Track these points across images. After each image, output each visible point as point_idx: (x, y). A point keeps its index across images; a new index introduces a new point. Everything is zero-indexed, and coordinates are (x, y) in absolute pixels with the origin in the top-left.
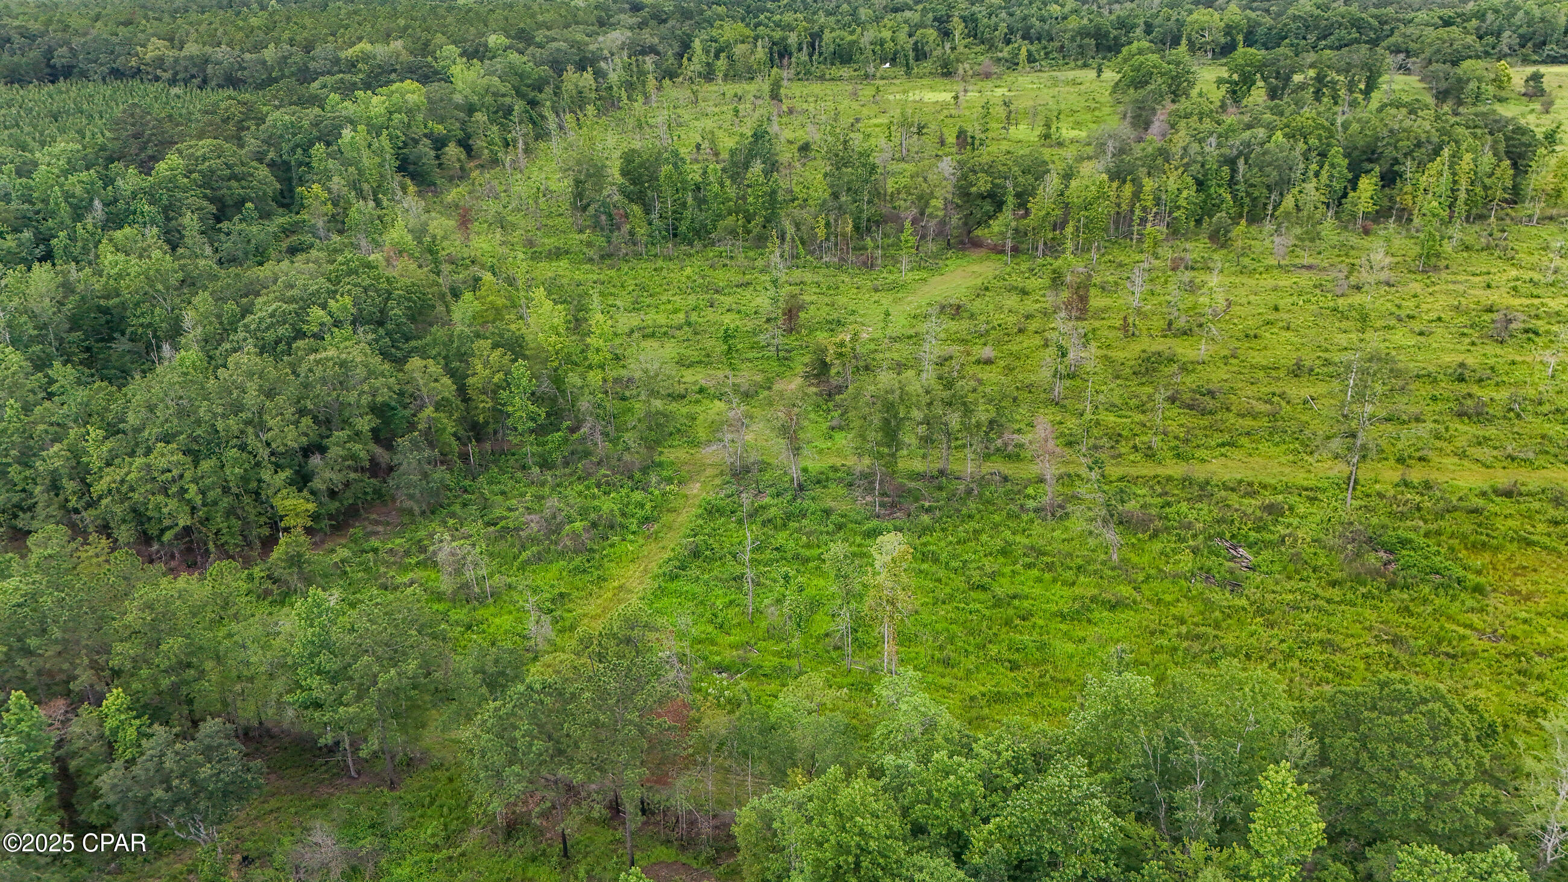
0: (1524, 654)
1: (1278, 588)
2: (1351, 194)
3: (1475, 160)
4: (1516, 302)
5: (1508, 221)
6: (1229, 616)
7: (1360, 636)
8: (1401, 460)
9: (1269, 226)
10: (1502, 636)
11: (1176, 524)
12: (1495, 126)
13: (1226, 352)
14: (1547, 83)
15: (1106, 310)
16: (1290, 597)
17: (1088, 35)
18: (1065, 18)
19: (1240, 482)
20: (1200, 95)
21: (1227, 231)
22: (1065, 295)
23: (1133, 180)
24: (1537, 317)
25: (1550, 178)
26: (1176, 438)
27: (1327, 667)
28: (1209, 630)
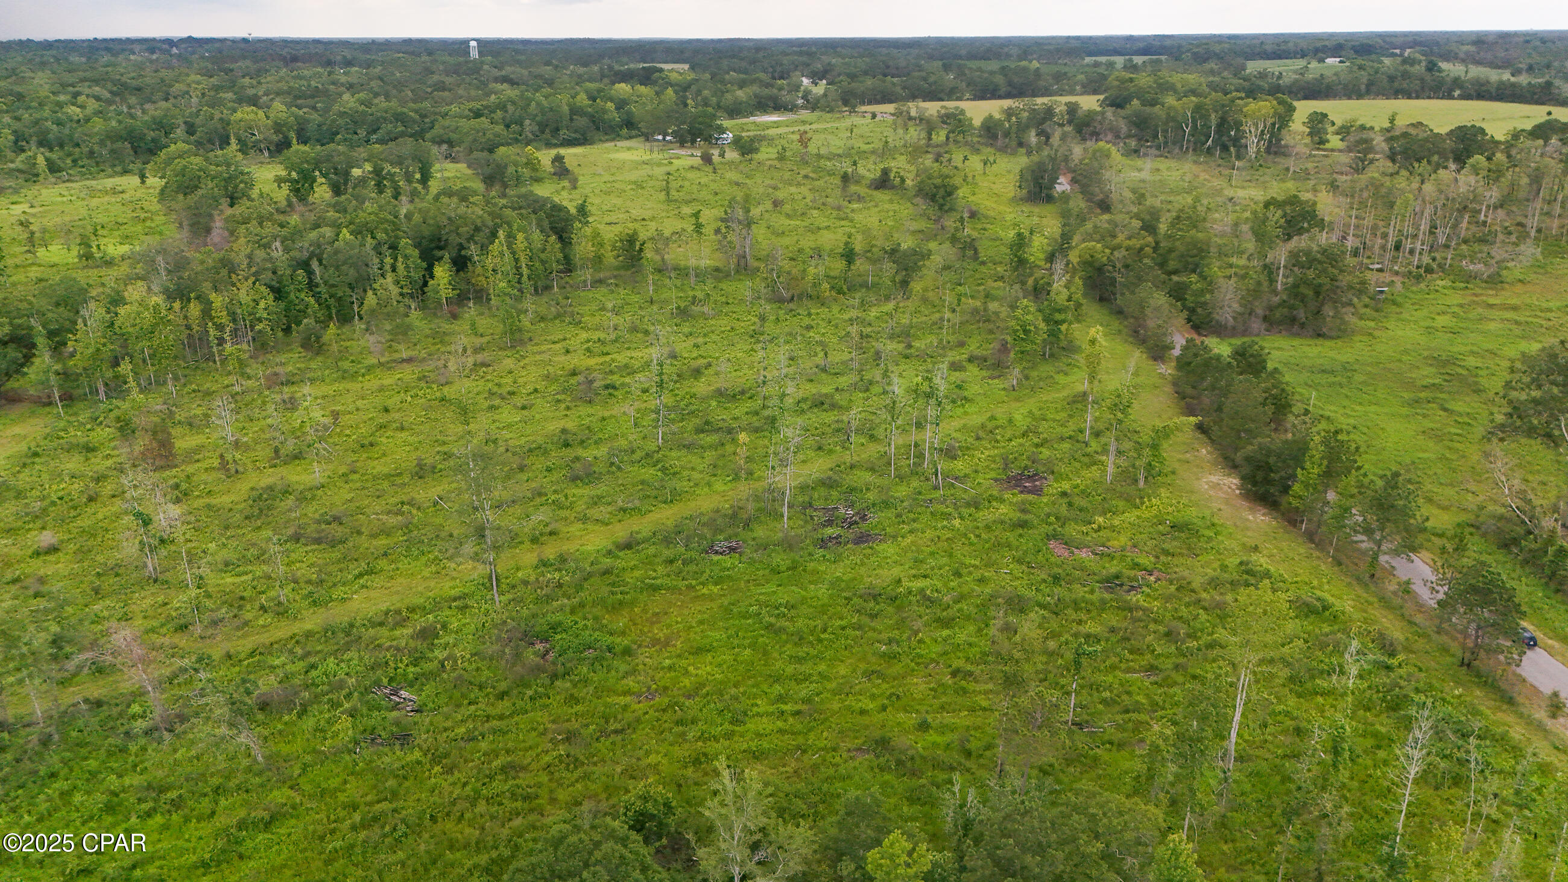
0: (676, 704)
1: (449, 724)
2: (431, 282)
3: (527, 239)
4: (592, 362)
5: (569, 289)
6: (405, 778)
7: (537, 746)
8: (534, 540)
9: (359, 326)
10: (656, 691)
11: (326, 688)
12: (536, 206)
13: (343, 469)
14: (569, 163)
15: (200, 448)
16: (463, 730)
17: (120, 138)
18: (87, 120)
19: (387, 613)
20: (261, 195)
21: (318, 338)
22: (141, 442)
23: (197, 298)
24: (612, 372)
25: (590, 247)
26: (309, 582)
27: (514, 797)
28: (385, 806)
